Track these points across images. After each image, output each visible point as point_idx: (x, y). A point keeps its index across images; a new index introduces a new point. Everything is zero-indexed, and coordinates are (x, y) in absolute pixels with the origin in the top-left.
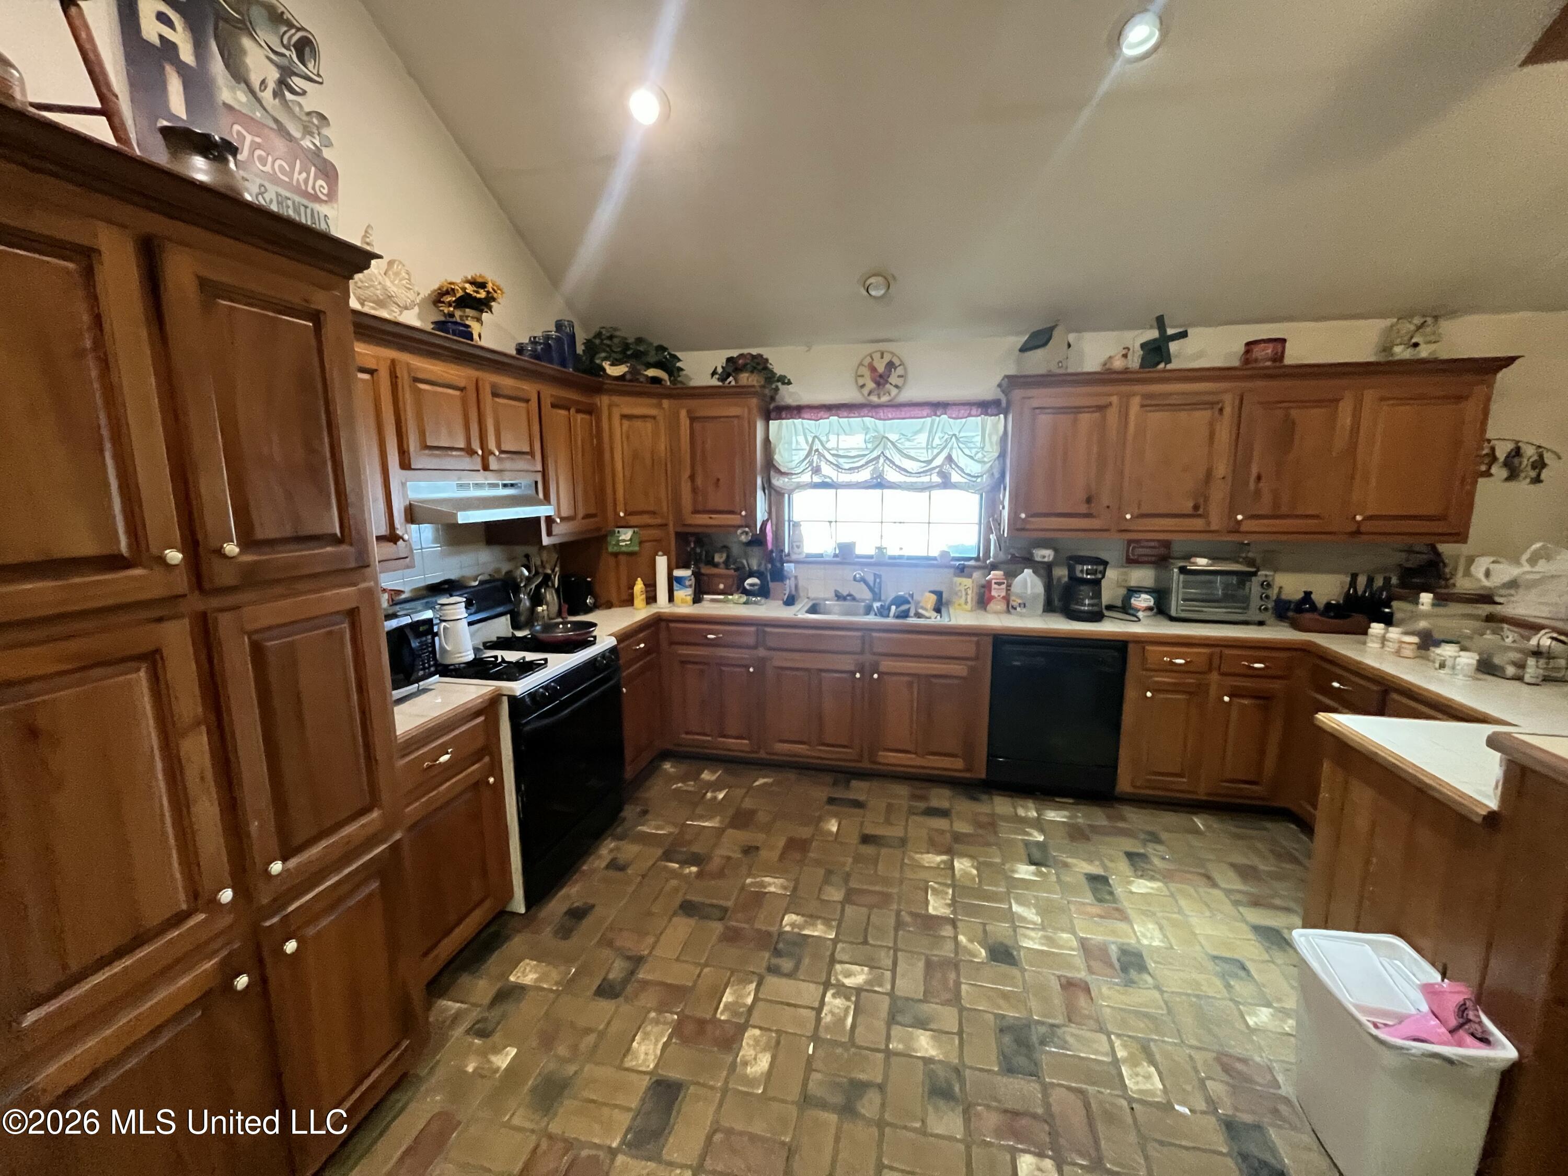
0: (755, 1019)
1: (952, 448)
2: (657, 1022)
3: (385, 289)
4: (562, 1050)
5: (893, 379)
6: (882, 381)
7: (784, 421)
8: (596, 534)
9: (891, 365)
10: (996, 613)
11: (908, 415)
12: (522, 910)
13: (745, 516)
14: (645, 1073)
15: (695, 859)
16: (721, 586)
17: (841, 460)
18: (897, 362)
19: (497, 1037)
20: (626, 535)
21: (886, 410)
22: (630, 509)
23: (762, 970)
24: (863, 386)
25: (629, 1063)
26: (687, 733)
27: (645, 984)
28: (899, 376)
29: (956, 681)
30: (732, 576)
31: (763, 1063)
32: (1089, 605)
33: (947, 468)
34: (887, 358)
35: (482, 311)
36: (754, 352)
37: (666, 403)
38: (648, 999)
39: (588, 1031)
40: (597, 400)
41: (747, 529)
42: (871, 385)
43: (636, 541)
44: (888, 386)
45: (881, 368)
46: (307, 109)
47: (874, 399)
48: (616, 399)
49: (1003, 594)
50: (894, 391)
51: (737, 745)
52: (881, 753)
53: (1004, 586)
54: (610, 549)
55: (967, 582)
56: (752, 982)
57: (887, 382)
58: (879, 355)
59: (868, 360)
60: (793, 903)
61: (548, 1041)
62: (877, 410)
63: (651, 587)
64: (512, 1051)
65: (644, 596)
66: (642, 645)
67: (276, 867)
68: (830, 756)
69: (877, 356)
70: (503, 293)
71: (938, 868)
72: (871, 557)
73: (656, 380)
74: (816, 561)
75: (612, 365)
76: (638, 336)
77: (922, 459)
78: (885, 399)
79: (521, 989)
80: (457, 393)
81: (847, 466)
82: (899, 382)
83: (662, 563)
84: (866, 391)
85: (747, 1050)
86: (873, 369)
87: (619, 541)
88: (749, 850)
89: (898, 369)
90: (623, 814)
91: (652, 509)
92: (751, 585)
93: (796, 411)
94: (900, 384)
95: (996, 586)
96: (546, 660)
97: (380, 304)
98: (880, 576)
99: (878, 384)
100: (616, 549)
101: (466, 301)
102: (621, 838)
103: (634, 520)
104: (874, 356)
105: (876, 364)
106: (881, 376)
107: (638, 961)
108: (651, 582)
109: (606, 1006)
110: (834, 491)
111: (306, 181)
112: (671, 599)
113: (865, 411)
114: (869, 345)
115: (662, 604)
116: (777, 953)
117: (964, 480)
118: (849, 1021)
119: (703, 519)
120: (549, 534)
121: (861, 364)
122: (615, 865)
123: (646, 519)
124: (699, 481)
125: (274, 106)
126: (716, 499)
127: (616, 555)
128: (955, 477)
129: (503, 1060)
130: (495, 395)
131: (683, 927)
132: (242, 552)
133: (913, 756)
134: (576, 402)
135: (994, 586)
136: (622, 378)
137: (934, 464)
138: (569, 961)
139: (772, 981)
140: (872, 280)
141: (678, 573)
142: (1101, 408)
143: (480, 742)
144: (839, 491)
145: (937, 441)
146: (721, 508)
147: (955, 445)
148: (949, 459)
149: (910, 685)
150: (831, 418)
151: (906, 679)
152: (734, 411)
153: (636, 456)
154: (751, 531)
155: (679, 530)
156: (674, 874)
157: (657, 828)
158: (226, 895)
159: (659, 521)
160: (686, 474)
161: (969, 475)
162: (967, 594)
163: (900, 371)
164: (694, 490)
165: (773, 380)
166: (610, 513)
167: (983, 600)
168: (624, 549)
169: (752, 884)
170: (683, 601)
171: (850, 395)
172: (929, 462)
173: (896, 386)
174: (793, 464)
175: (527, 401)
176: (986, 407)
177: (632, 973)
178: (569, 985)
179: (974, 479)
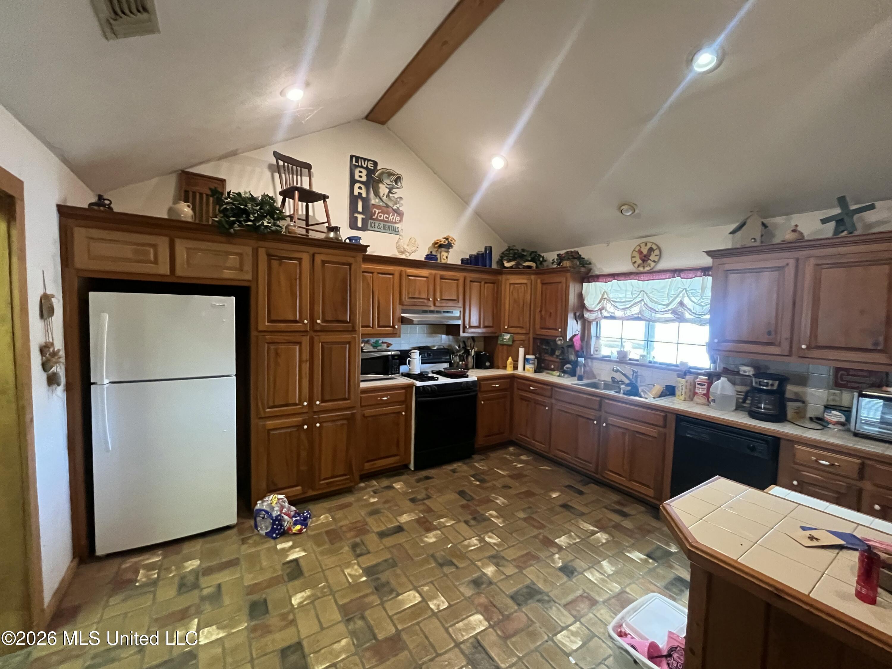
0: (443, 530)
1: (683, 297)
2: (416, 514)
3: (404, 248)
4: (387, 506)
5: (652, 257)
6: (646, 259)
7: (590, 283)
8: (494, 335)
9: (651, 250)
10: (698, 404)
11: (657, 278)
12: (413, 469)
13: (561, 331)
14: (399, 522)
15: (482, 481)
16: (552, 367)
17: (617, 304)
18: (654, 247)
19: (377, 495)
20: (507, 337)
21: (645, 275)
22: (511, 325)
23: (462, 520)
24: (635, 262)
25: (398, 518)
26: (521, 435)
27: (424, 504)
28: (656, 256)
29: (651, 439)
30: (558, 362)
31: (432, 540)
32: (765, 409)
33: (680, 309)
34: (649, 245)
35: (449, 248)
36: (573, 250)
37: (533, 277)
38: (422, 507)
39: (398, 505)
40: (499, 277)
41: (561, 338)
42: (639, 262)
43: (511, 340)
44: (649, 261)
45: (645, 251)
46: (396, 197)
47: (641, 269)
48: (508, 277)
49: (705, 392)
50: (653, 264)
51: (539, 447)
52: (606, 472)
53: (705, 387)
54: (499, 342)
55: (683, 381)
56: (454, 521)
57: (649, 259)
58: (644, 244)
59: (639, 248)
60: (499, 510)
61: (386, 502)
62: (640, 275)
63: (516, 361)
64: (376, 500)
65: (512, 365)
66: (497, 385)
67: (318, 403)
68: (578, 464)
69: (643, 245)
70: (455, 240)
71: (586, 531)
72: (637, 360)
73: (530, 267)
74: (606, 359)
75: (508, 262)
76: (523, 248)
77: (664, 303)
78: (647, 269)
79: (394, 488)
80: (425, 279)
81: (621, 307)
82: (656, 259)
83: (521, 351)
84: (636, 265)
85: (431, 535)
86: (640, 252)
87: (503, 339)
88: (507, 487)
89: (655, 251)
90: (474, 456)
91: (521, 326)
92: (567, 368)
93: (596, 278)
94: (656, 260)
95: (699, 386)
96: (438, 378)
97: (403, 253)
98: (636, 372)
99: (644, 261)
100: (502, 343)
101: (441, 246)
102: (464, 464)
103: (512, 330)
104: (641, 245)
105: (642, 250)
106: (645, 256)
107: (429, 497)
108: (516, 360)
109: (409, 503)
110: (621, 321)
111: (393, 219)
112: (524, 369)
113: (632, 276)
114: (639, 239)
115: (520, 371)
116: (474, 519)
117: (691, 317)
118: (473, 548)
119: (544, 332)
120: (464, 332)
121: (634, 250)
122: (454, 471)
123: (518, 330)
124: (543, 313)
125: (386, 200)
126: (550, 323)
127: (503, 345)
128: (687, 316)
129: (372, 500)
130: (441, 278)
131: (454, 496)
132: (322, 322)
133: (624, 479)
134: (483, 279)
135: (697, 386)
136: (511, 267)
137: (670, 307)
138: (411, 487)
139: (463, 525)
140: (623, 207)
141: (527, 357)
142: (780, 269)
143: (402, 398)
144: (624, 321)
145: (673, 293)
146: (551, 327)
147: (686, 295)
148: (681, 304)
149: (624, 434)
150: (613, 281)
151: (621, 430)
152: (557, 280)
153: (515, 301)
154: (564, 339)
155: (535, 336)
156: (470, 482)
157: (481, 466)
158: (305, 404)
159: (524, 332)
160: (539, 309)
161: (695, 314)
162: (682, 389)
163: (657, 252)
164: (542, 318)
165: (584, 263)
166: (502, 326)
167: (692, 395)
168: (505, 343)
169: (493, 497)
170: (528, 371)
171: (627, 267)
172: (667, 305)
173: (654, 261)
174: (593, 306)
175: (458, 280)
176: (705, 271)
177: (424, 499)
178: (405, 494)
179: (698, 316)
